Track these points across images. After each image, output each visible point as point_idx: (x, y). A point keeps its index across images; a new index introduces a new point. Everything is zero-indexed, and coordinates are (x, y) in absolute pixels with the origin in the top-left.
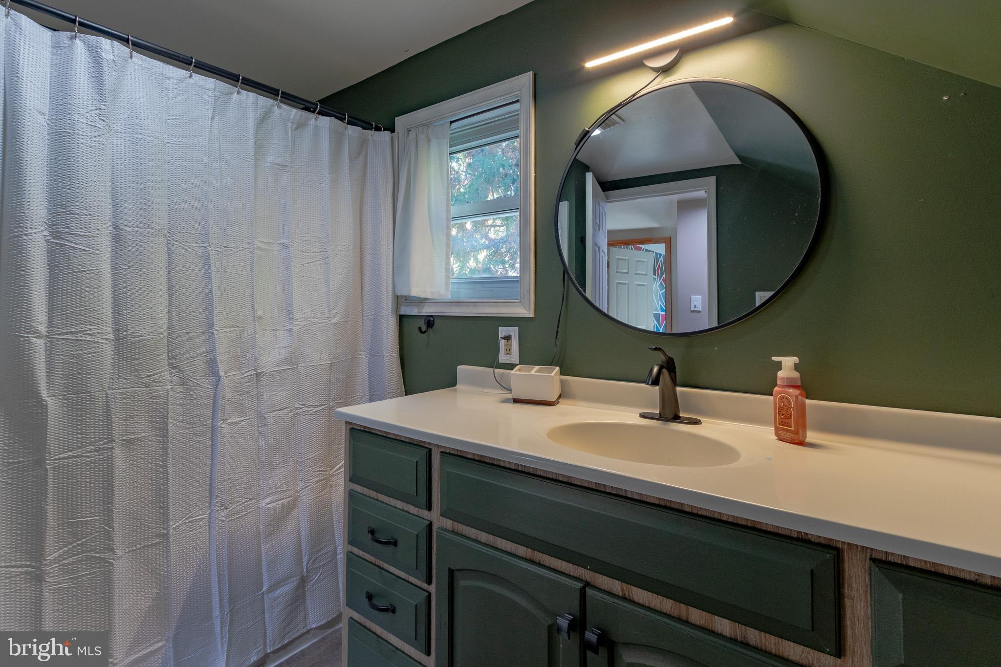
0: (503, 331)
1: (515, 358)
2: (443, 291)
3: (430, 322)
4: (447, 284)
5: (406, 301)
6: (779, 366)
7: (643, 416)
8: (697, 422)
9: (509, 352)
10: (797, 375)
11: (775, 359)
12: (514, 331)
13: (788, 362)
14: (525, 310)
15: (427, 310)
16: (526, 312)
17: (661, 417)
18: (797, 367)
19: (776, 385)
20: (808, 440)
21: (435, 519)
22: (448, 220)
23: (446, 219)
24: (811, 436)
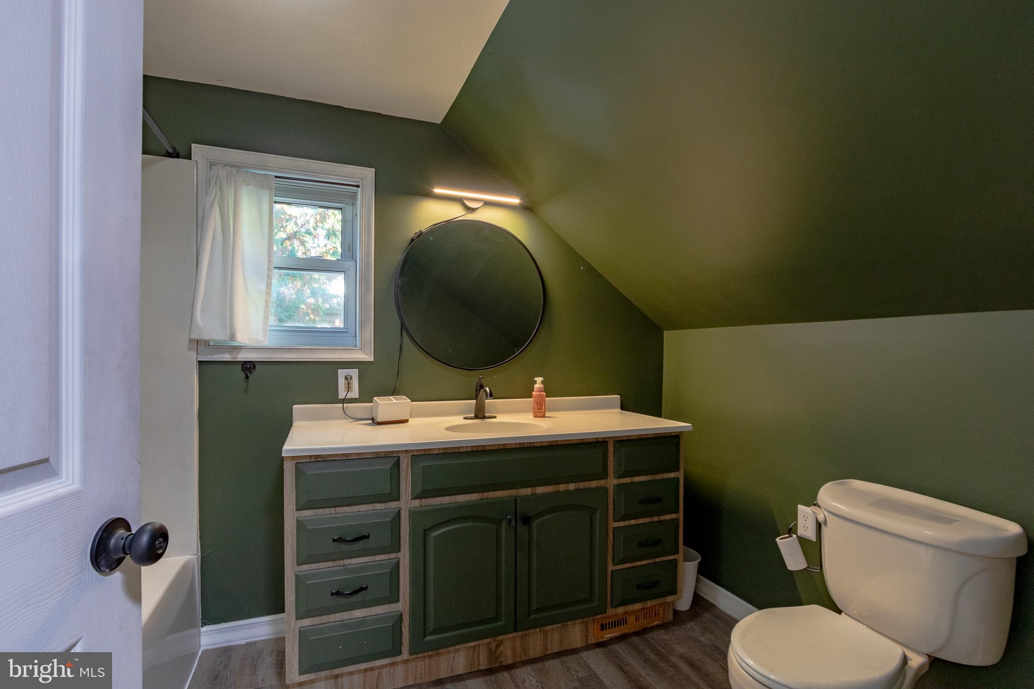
0: (342, 373)
1: (355, 393)
2: (261, 338)
3: (248, 367)
4: (264, 331)
5: (209, 347)
6: (535, 382)
7: (465, 418)
8: (495, 417)
9: (349, 388)
10: (542, 386)
11: (535, 379)
12: (354, 373)
13: (539, 380)
14: (366, 356)
15: (243, 356)
16: (366, 357)
17: (476, 417)
18: (543, 382)
19: (533, 391)
20: (546, 416)
22: (269, 269)
23: (267, 268)
24: (547, 414)
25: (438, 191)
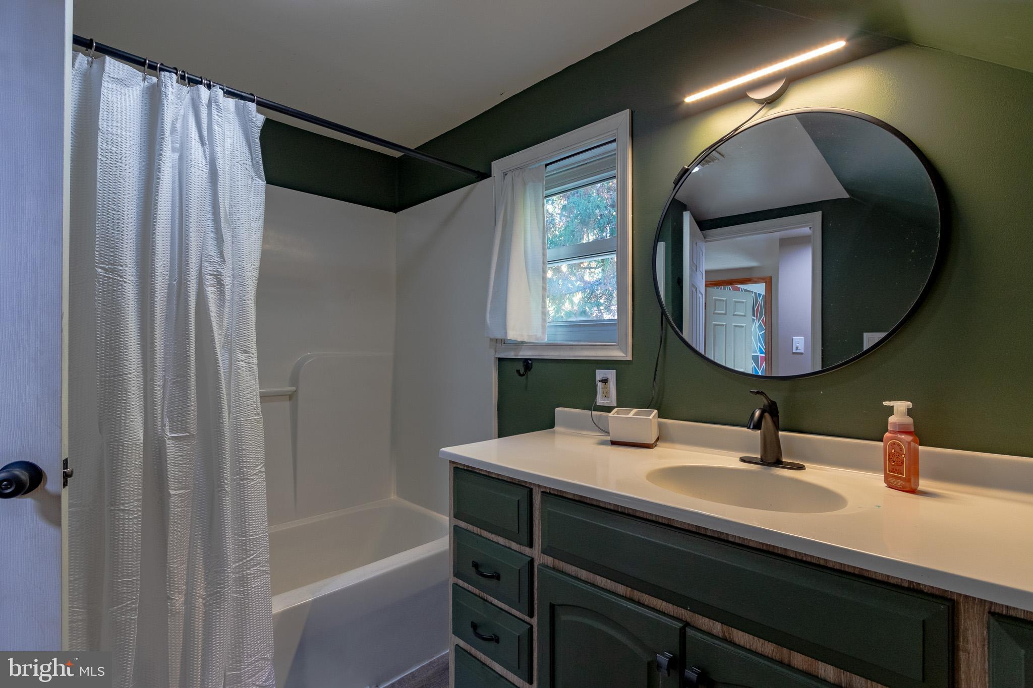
0: (600, 374)
1: (612, 400)
2: (539, 334)
3: (528, 364)
4: (543, 327)
5: (504, 344)
6: (890, 411)
7: (743, 460)
8: (800, 468)
9: (606, 395)
10: (910, 420)
11: (886, 403)
12: (611, 374)
13: (900, 407)
15: (525, 353)
16: (622, 354)
17: (763, 462)
19: (887, 430)
21: (537, 555)
22: (544, 263)
23: (542, 262)
24: (924, 484)
25: (690, 99)
